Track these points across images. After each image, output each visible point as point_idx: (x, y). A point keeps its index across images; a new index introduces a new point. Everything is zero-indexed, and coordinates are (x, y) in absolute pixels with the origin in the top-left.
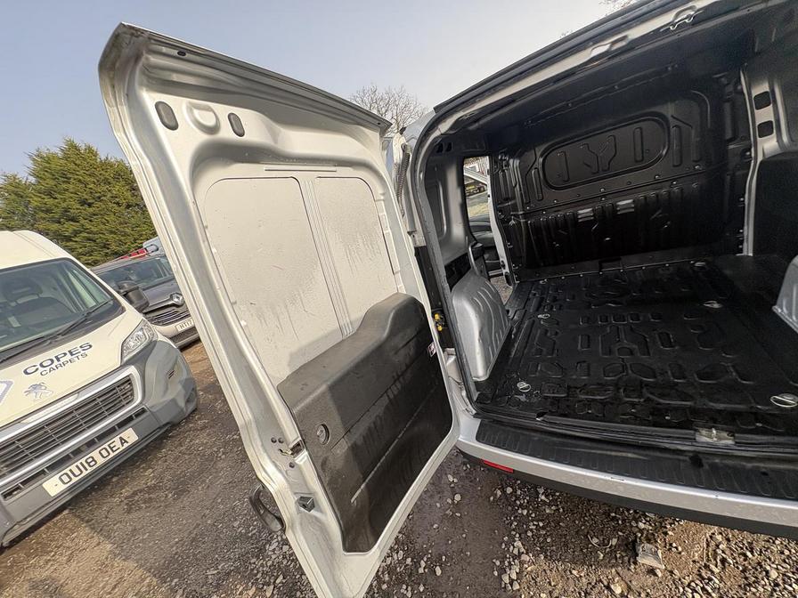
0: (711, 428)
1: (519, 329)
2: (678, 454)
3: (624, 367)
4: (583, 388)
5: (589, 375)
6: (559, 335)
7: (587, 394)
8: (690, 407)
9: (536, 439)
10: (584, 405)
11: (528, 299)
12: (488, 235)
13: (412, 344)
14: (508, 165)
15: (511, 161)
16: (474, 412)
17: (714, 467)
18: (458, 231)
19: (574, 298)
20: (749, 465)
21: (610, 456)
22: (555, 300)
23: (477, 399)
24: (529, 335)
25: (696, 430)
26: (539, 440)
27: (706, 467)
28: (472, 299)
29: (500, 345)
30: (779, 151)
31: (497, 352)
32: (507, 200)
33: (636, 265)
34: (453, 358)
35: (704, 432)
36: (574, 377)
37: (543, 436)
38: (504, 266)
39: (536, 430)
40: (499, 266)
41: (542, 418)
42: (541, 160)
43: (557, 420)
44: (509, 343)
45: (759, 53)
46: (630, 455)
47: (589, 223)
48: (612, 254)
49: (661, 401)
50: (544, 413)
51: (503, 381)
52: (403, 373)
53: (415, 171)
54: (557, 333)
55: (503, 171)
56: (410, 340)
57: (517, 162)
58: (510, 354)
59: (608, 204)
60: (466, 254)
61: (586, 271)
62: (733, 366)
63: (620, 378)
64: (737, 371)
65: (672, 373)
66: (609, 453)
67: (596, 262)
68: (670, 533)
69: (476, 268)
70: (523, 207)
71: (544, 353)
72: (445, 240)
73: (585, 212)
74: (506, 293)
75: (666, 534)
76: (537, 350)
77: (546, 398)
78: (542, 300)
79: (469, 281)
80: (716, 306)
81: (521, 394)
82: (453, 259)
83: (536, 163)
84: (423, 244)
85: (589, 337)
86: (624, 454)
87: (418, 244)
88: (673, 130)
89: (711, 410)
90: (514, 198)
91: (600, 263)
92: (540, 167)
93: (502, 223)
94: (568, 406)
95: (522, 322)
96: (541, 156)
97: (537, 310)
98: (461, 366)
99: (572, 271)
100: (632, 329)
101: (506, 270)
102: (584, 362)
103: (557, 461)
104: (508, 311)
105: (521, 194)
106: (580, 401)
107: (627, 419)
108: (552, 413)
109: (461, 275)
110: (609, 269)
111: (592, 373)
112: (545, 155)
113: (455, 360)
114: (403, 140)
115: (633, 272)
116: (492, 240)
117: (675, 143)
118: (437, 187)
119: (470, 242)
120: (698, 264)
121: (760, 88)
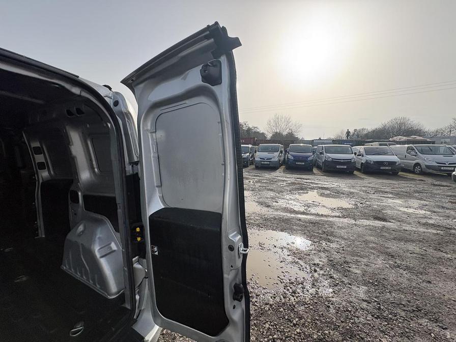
30: (50, 179)
45: (31, 125)
121: (36, 144)
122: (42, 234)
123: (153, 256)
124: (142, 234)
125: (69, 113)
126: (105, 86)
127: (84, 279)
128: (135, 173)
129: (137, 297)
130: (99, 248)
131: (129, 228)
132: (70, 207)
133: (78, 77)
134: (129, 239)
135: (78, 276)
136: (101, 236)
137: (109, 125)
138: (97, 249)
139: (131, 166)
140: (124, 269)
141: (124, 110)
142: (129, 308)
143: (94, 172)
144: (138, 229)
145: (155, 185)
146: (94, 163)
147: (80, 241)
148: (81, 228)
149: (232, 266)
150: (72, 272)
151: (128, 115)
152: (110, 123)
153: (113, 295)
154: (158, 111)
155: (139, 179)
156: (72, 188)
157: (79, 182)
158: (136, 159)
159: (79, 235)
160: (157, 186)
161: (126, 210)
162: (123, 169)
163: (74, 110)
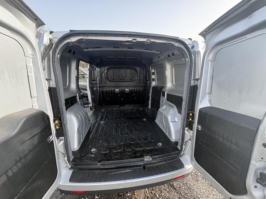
0: (147, 156)
1: (94, 127)
2: (140, 166)
3: (126, 139)
4: (115, 148)
5: (116, 143)
6: (107, 129)
7: (116, 150)
8: (142, 150)
9: (97, 173)
10: (115, 154)
11: (98, 116)
12: (85, 92)
13: (36, 137)
14: (96, 69)
15: (97, 68)
16: (70, 167)
17: (148, 168)
18: (73, 86)
19: (112, 116)
20: (155, 165)
21: (122, 173)
22: (106, 117)
23: (72, 160)
24: (97, 129)
25: (144, 157)
26: (98, 173)
27: (147, 169)
28: (76, 114)
29: (86, 133)
30: (155, 85)
31: (84, 137)
32: (94, 80)
33: (128, 108)
34: (62, 142)
35: (146, 157)
36: (112, 144)
37: (100, 171)
38: (90, 104)
39: (97, 169)
40: (88, 104)
41: (100, 163)
42: (106, 71)
43: (106, 163)
44: (89, 132)
45: (153, 63)
46: (128, 171)
47: (118, 94)
48: (123, 104)
49: (136, 149)
50: (101, 161)
51: (85, 150)
52: (25, 156)
53: (55, 52)
54: (107, 128)
55: (94, 71)
56: (36, 135)
57: (99, 69)
58: (90, 137)
59: (123, 89)
60: (76, 96)
61: (116, 108)
62: (150, 136)
63: (125, 143)
64: (151, 137)
65: (138, 140)
66: (122, 172)
67: (119, 106)
68: (136, 194)
69: (79, 102)
70: (99, 84)
71: (102, 136)
72: (67, 89)
73: (117, 90)
74: (90, 113)
75: (134, 194)
76: (100, 135)
77: (102, 154)
78: (102, 116)
79: (75, 107)
80: (145, 120)
81: (92, 154)
82: (69, 97)
83: (105, 71)
84: (55, 86)
85: (116, 129)
86: (126, 171)
87: (51, 86)
88: (138, 74)
89: (147, 150)
90: (96, 81)
91: (120, 106)
92: (106, 73)
93: (91, 88)
94: (110, 156)
95: (95, 124)
96: (107, 70)
97: (101, 120)
98: (66, 146)
99: (112, 108)
100: (128, 126)
101: (91, 105)
102: (115, 138)
103: (105, 181)
104: (90, 120)
105: (99, 80)
106: (114, 153)
107: (127, 157)
108: (104, 160)
109: (72, 104)
110: (122, 108)
111: (117, 142)
112: (108, 70)
113: (64, 142)
114: (51, 36)
115: (128, 109)
116: (87, 94)
117: (138, 77)
118: (66, 66)
119: (78, 92)
120: (141, 109)
121: (153, 71)
122: (150, 107)
123: (197, 130)
124: (193, 117)
125: (169, 56)
126: (189, 39)
127: (162, 128)
128: (195, 85)
129: (184, 147)
130: (170, 118)
131: (187, 112)
132: (161, 98)
133: (178, 38)
134: (186, 117)
135: (160, 126)
136: (172, 113)
137: (187, 59)
138: (169, 118)
139: (193, 81)
140: (180, 131)
141: (196, 50)
142: (179, 149)
143: (173, 83)
144: (191, 114)
145: (207, 92)
146: (174, 79)
147: (164, 112)
148: (164, 107)
149: (262, 158)
150: (158, 124)
151: (198, 52)
152: (188, 58)
153: (173, 140)
154: (220, 47)
155: (198, 88)
156: (163, 90)
157: (166, 87)
158: (197, 77)
159: (164, 110)
160: (207, 93)
161: (187, 103)
162: (189, 82)
163: (171, 54)
